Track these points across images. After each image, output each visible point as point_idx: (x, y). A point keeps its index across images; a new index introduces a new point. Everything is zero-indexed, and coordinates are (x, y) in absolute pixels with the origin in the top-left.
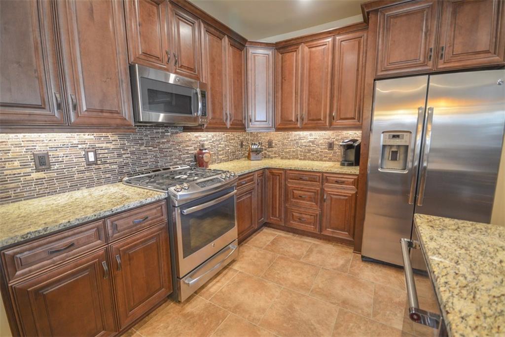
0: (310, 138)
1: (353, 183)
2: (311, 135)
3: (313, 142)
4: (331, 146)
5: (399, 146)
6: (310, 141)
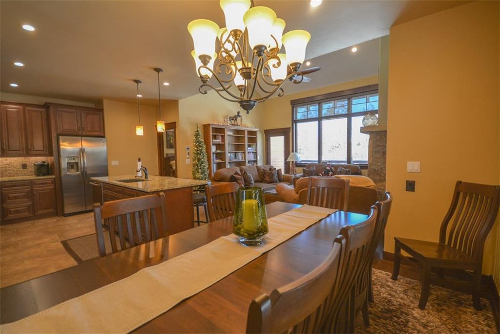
0: (5, 162)
1: (52, 183)
2: (5, 160)
3: (9, 165)
4: (24, 166)
5: (74, 163)
6: (6, 164)
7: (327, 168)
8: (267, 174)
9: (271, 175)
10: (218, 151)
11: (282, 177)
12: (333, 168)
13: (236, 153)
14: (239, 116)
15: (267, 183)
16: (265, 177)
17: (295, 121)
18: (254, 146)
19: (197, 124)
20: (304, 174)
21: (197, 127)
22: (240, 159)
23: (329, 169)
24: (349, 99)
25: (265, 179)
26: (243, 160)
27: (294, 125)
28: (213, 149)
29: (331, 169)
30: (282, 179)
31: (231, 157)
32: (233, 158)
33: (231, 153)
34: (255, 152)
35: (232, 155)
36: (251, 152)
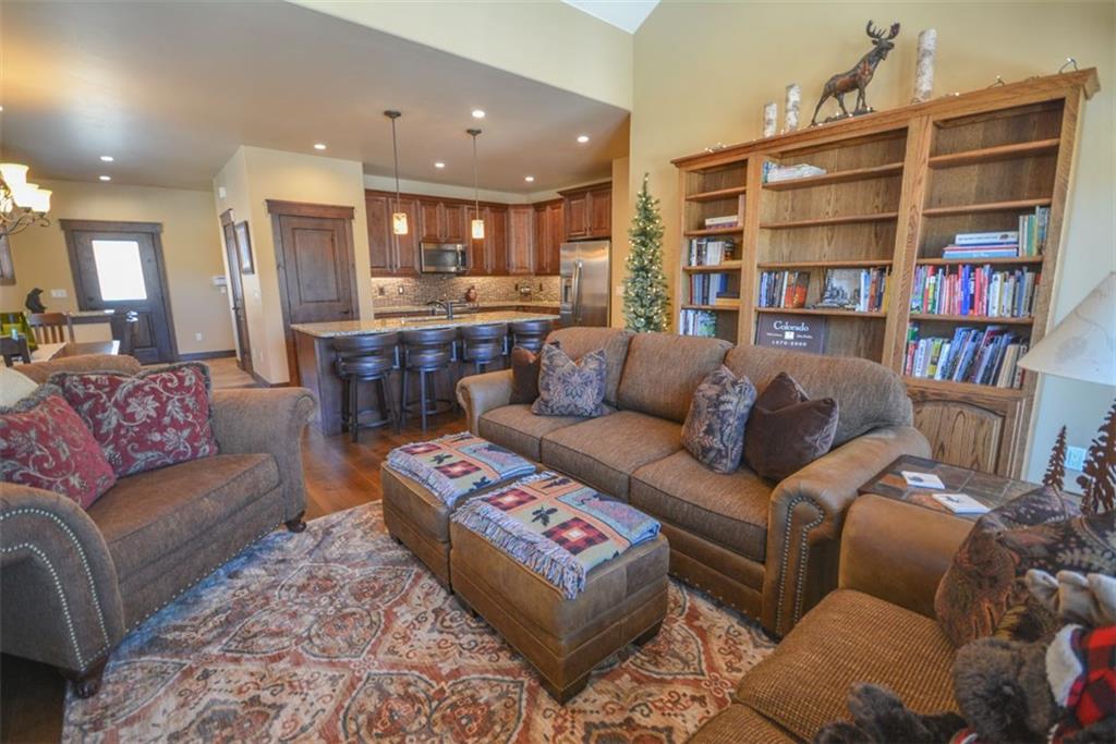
10: (727, 264)
18: (1031, 222)
21: (645, 183)
22: (863, 304)
28: (716, 255)
31: (833, 289)
32: (844, 296)
33: (837, 272)
34: (1036, 267)
35: (839, 279)
36: (974, 266)
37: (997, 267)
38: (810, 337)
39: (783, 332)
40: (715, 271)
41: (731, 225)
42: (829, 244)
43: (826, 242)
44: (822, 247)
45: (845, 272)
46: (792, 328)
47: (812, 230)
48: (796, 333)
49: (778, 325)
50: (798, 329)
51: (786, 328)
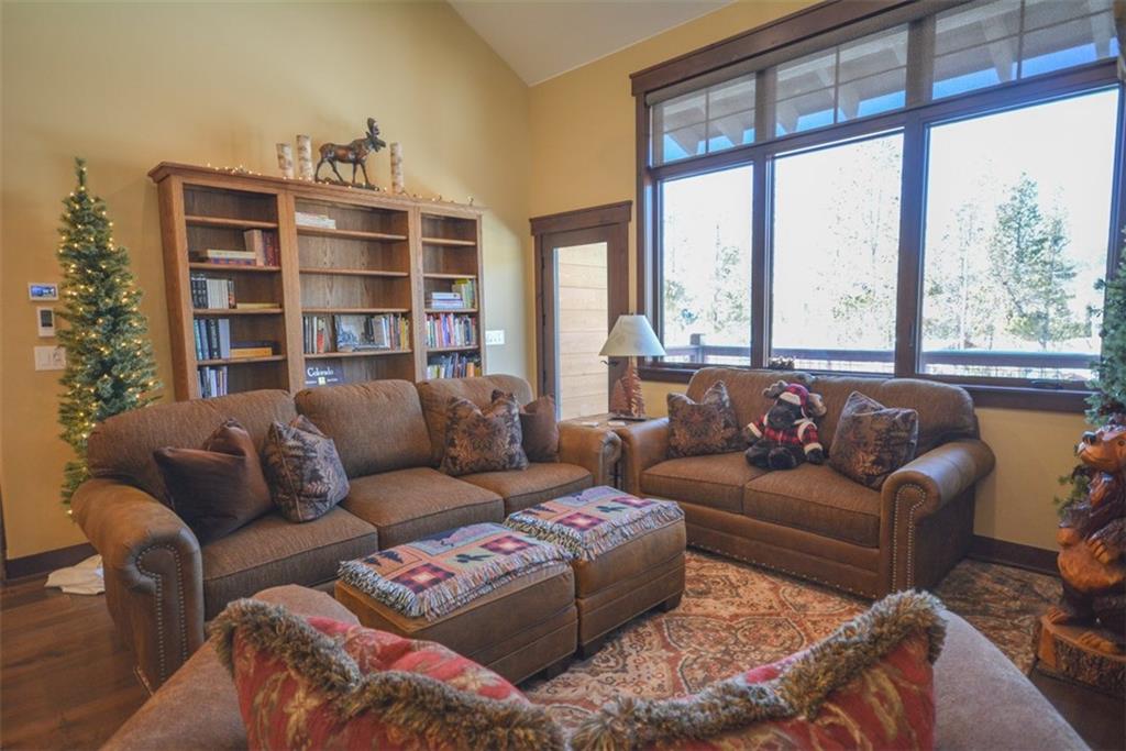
7: (786, 396)
8: (463, 426)
9: (482, 429)
10: (243, 308)
11: (555, 436)
12: (817, 398)
13: (373, 315)
14: (377, 145)
15: (456, 476)
16: (453, 444)
17: (654, 174)
18: (466, 288)
19: (80, 163)
20: (671, 420)
21: (81, 174)
22: (387, 344)
23: (796, 400)
24: (918, 24)
25: (453, 452)
26: (404, 348)
27: (648, 190)
28: (219, 295)
29: (808, 404)
30: (554, 447)
31: (344, 333)
32: (354, 339)
33: (343, 318)
34: (471, 315)
35: (347, 324)
36: (447, 314)
37: (457, 315)
38: (336, 380)
39: (316, 378)
40: (224, 316)
41: (248, 262)
42: (331, 291)
43: (327, 291)
44: (325, 294)
45: (350, 318)
46: (322, 373)
47: (314, 277)
48: (327, 377)
49: (311, 372)
50: (326, 373)
51: (318, 374)
